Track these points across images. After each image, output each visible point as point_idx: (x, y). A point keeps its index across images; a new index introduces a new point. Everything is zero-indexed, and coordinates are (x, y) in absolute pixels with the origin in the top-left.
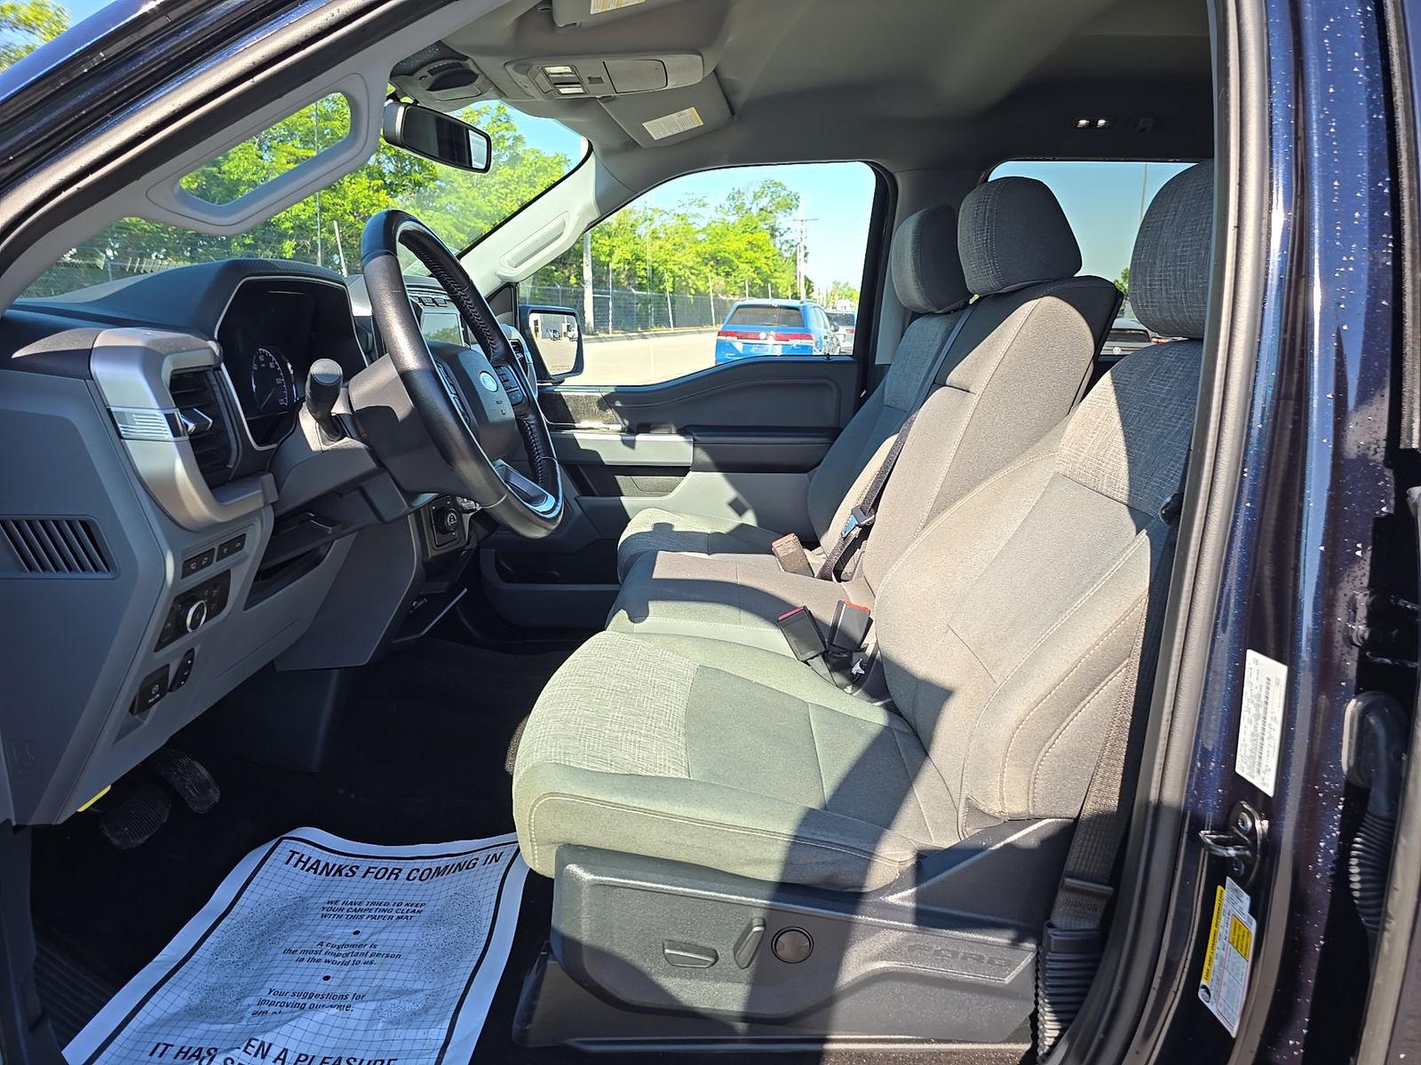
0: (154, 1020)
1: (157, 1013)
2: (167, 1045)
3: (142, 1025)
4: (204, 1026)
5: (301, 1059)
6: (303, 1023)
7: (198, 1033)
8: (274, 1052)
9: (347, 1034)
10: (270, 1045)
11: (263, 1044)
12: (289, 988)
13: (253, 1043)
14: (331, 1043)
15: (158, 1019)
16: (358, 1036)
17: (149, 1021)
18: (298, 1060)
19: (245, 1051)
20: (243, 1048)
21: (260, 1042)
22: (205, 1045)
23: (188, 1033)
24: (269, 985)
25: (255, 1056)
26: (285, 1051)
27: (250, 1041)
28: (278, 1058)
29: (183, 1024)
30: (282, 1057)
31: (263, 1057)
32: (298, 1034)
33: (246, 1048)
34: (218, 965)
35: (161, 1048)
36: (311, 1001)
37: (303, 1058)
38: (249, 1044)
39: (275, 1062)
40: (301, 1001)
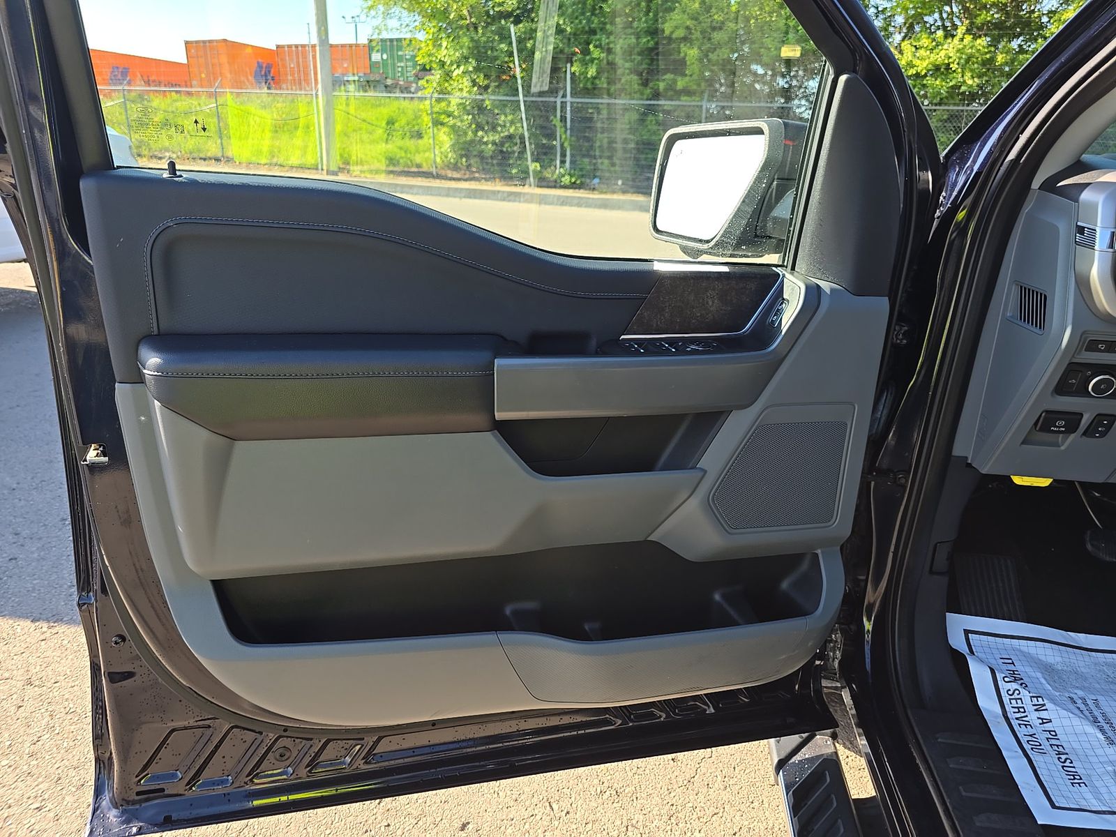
0: (1027, 651)
1: (1032, 651)
2: (1013, 663)
3: (1018, 647)
4: (1039, 675)
5: (1051, 733)
6: (1076, 721)
7: (1033, 674)
8: (1044, 715)
9: (1090, 753)
10: (1046, 710)
11: (1044, 705)
12: (1107, 709)
13: (1040, 699)
14: (1076, 745)
15: (1029, 654)
16: (1094, 759)
17: (1025, 649)
18: (1049, 731)
19: (1031, 697)
20: (1031, 695)
21: (1043, 703)
22: (1026, 680)
23: (1028, 669)
24: (1100, 698)
25: (1034, 705)
26: (1050, 721)
27: (1039, 697)
28: (1042, 719)
29: (1033, 664)
30: (1044, 721)
31: (1036, 710)
32: (1066, 722)
33: (1034, 697)
34: (1098, 668)
35: (1010, 661)
36: (1104, 725)
37: (1054, 733)
38: (1037, 697)
39: (1039, 718)
40: (1100, 719)
